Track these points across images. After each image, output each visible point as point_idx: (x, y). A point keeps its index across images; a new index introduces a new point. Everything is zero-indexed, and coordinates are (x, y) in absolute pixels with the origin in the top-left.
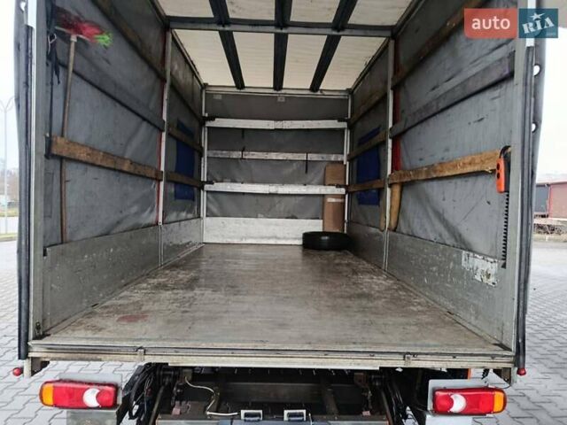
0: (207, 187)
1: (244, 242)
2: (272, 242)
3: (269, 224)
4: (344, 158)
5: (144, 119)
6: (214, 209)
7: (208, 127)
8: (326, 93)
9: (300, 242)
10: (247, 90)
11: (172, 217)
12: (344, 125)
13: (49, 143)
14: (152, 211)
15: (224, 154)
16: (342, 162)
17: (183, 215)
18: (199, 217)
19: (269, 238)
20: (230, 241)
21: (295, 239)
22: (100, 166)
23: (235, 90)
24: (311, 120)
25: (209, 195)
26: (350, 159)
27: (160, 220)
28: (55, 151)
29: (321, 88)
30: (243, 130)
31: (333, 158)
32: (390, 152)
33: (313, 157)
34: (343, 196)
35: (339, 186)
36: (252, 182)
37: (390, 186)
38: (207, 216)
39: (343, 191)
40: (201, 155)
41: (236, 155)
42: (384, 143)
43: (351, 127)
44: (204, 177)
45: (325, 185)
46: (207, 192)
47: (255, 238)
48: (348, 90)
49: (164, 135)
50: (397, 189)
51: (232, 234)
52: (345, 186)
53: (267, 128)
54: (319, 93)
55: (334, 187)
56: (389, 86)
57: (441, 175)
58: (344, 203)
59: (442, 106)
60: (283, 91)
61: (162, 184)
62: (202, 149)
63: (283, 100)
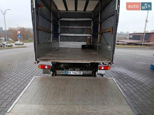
0: (60, 35)
1: (69, 47)
2: (75, 47)
3: (74, 43)
4: (92, 27)
5: (48, 21)
6: (62, 40)
7: (60, 20)
8: (87, 12)
9: (81, 47)
10: (69, 11)
11: (54, 41)
12: (91, 19)
13: (37, 27)
14: (50, 40)
15: (64, 27)
16: (91, 28)
17: (55, 41)
18: (58, 41)
19: (74, 46)
20: (65, 47)
21: (80, 46)
22: (43, 31)
23: (66, 11)
24: (84, 18)
25: (61, 37)
26: (93, 28)
27: (52, 41)
28: (38, 28)
29: (86, 10)
30: (68, 21)
31: (89, 27)
32: (99, 26)
33: (84, 27)
34: (91, 37)
35: (90, 34)
36: (70, 33)
37: (99, 34)
38: (60, 41)
39: (91, 35)
40: (58, 27)
41: (66, 27)
42: (98, 25)
43: (93, 20)
44: (59, 32)
45: (87, 34)
46: (60, 36)
47: (71, 46)
48: (92, 11)
49: (52, 23)
50: (100, 34)
51: (66, 45)
52: (91, 34)
53: (73, 20)
54: (86, 12)
55: (89, 34)
56: (100, 12)
57: (106, 32)
58: (91, 38)
59: (107, 18)
60: (77, 11)
61: (52, 34)
62: (59, 26)
63: (77, 13)
